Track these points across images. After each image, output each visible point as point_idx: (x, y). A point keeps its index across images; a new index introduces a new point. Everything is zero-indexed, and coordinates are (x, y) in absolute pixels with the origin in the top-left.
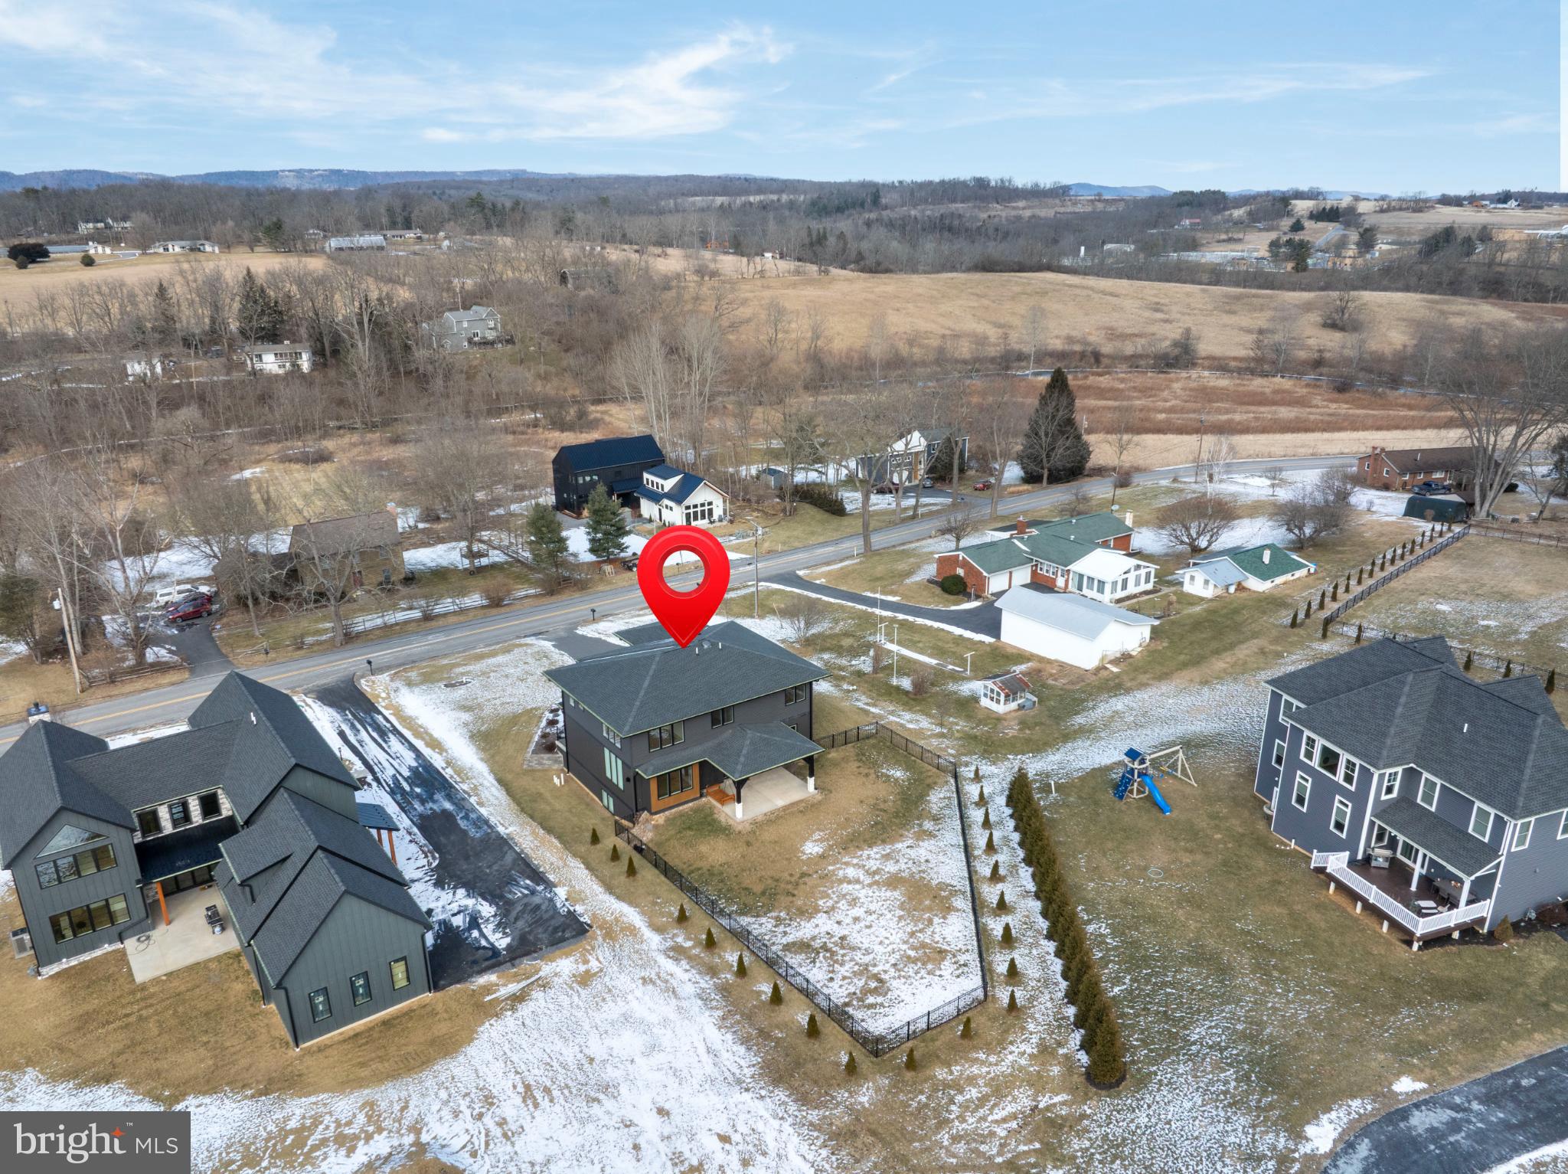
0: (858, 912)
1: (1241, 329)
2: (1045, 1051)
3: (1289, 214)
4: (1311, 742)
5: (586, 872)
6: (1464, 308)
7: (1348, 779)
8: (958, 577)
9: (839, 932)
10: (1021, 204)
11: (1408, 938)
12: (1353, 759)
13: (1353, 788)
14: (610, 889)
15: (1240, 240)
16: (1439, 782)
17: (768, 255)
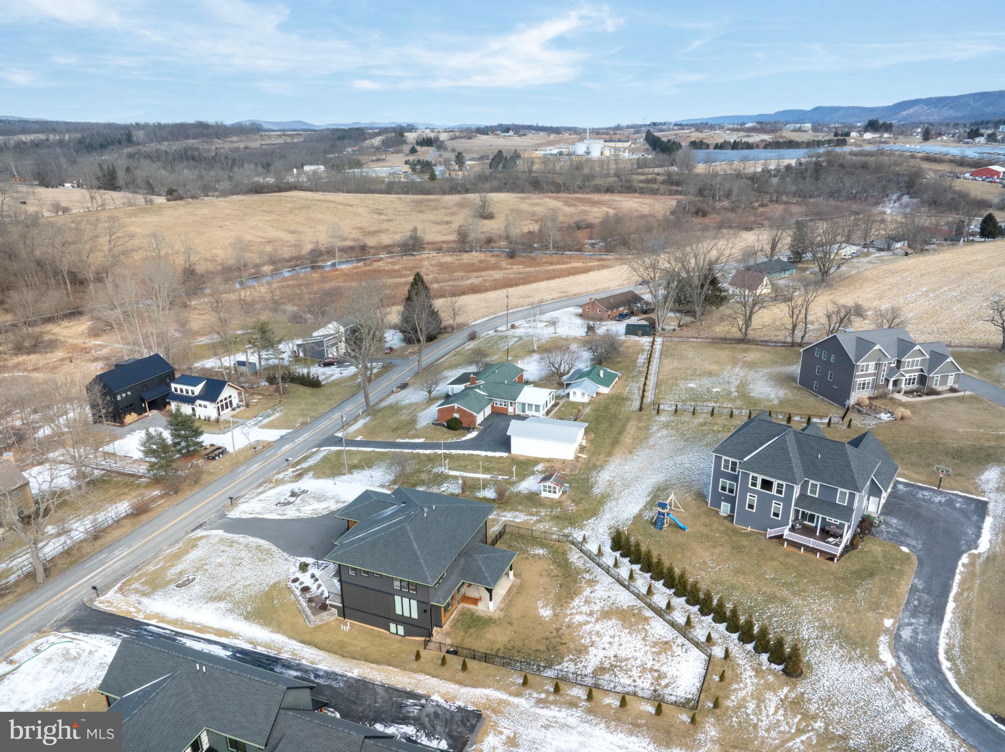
0: (606, 639)
1: (433, 222)
2: (758, 671)
3: (405, 142)
4: (754, 478)
5: (434, 679)
6: (538, 201)
7: (779, 492)
8: (456, 419)
9: (611, 653)
10: (235, 139)
11: (831, 558)
12: (781, 482)
13: (783, 496)
14: (461, 683)
15: (383, 160)
16: (818, 483)
17: (68, 185)
